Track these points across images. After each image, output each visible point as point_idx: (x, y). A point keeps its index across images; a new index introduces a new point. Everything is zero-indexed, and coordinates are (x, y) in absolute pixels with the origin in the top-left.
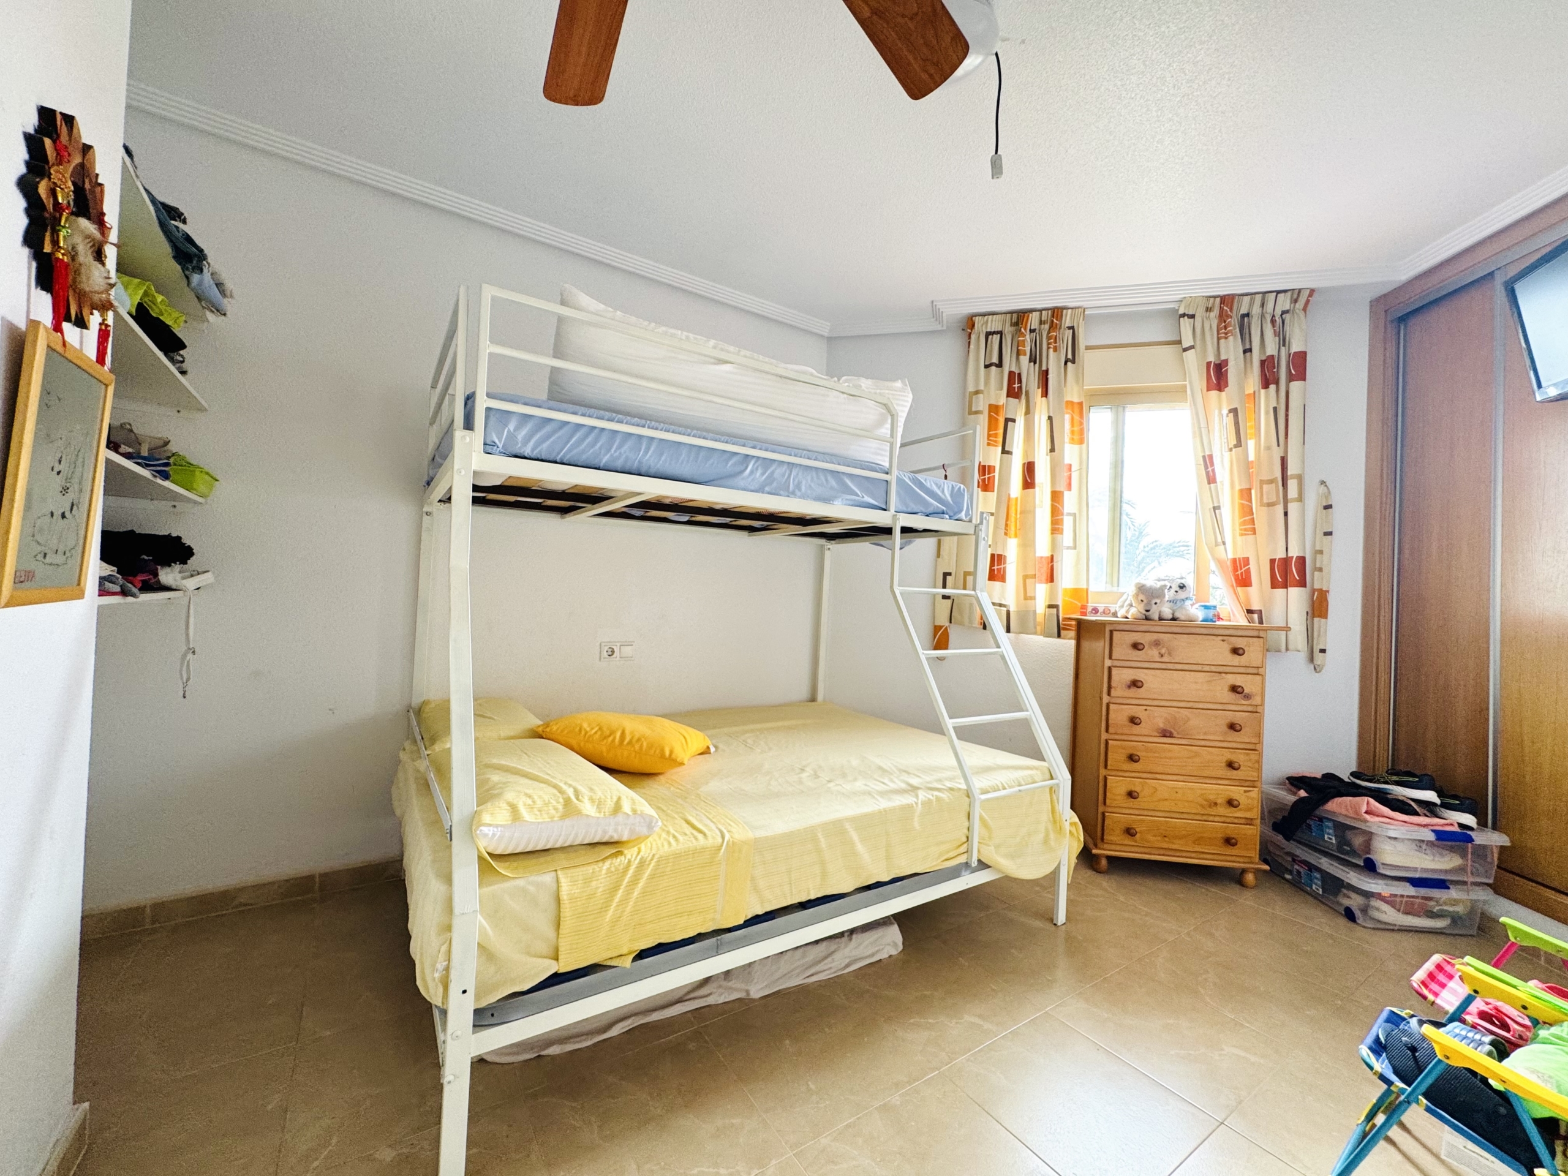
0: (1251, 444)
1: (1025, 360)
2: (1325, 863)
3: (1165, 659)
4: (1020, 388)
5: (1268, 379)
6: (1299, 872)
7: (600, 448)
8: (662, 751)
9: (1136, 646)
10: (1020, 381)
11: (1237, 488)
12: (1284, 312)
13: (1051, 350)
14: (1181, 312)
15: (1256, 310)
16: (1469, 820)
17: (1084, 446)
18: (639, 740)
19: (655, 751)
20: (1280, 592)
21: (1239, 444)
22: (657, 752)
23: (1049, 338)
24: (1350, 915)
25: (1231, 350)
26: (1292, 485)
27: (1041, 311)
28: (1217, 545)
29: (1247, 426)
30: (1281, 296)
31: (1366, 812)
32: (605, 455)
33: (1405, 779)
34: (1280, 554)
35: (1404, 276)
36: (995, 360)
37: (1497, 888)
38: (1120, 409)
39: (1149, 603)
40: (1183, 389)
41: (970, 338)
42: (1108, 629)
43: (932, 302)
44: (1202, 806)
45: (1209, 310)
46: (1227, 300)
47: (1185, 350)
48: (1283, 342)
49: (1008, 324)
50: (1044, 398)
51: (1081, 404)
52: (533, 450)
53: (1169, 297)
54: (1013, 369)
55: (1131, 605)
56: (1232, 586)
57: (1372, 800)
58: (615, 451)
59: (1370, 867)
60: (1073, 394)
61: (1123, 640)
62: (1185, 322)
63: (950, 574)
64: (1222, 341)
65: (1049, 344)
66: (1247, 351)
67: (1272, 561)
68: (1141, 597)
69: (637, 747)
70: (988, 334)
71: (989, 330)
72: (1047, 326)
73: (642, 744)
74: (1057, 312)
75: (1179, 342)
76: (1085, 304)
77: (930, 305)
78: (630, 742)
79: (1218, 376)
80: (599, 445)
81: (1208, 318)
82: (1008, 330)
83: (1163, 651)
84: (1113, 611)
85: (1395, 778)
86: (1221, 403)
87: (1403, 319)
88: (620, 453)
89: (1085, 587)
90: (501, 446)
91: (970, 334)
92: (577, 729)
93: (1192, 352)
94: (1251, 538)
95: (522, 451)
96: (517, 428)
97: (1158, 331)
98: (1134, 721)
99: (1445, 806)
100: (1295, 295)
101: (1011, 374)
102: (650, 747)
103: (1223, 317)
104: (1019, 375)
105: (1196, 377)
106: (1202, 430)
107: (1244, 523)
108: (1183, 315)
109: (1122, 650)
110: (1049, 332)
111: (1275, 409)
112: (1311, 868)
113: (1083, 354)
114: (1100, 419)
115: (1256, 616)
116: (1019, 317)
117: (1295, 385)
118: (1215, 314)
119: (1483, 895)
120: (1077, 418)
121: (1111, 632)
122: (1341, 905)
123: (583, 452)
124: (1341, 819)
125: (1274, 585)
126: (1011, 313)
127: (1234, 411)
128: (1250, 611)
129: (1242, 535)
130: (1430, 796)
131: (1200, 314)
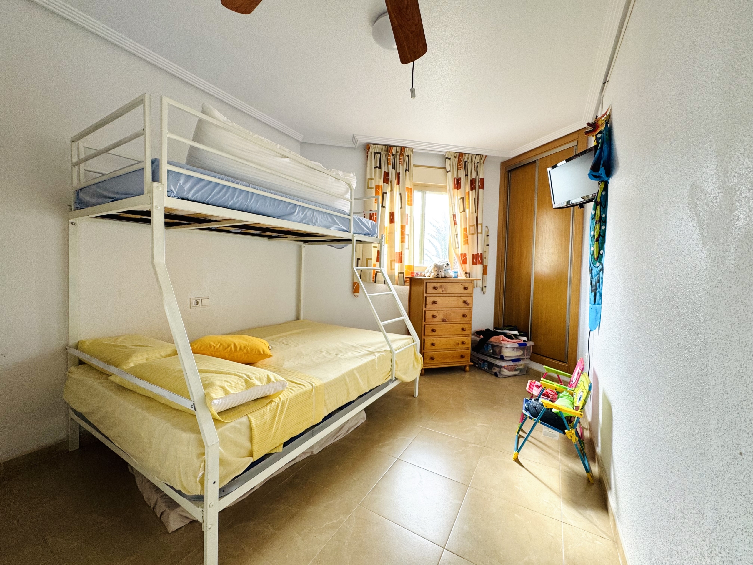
0: (467, 211)
1: (390, 167)
2: (489, 359)
3: (444, 292)
4: (388, 179)
5: (472, 188)
6: (480, 364)
7: (228, 197)
8: (259, 351)
9: (435, 288)
10: (388, 177)
11: (463, 227)
12: (478, 163)
13: (401, 165)
14: (446, 156)
15: (469, 160)
16: (525, 338)
17: (412, 206)
18: (245, 347)
19: (255, 352)
20: (475, 266)
21: (464, 211)
22: (257, 352)
23: (400, 159)
24: (496, 375)
25: (462, 174)
26: (479, 227)
27: (397, 147)
28: (456, 248)
29: (467, 203)
30: (477, 156)
31: (502, 340)
32: (231, 201)
33: (510, 328)
34: (475, 253)
35: (512, 156)
36: (378, 165)
37: (532, 359)
38: (424, 193)
39: (438, 271)
40: (446, 187)
41: (368, 154)
42: (425, 281)
43: (354, 135)
44: (454, 345)
45: (455, 157)
46: (461, 155)
47: (447, 172)
48: (477, 174)
49: (384, 150)
50: (398, 185)
51: (411, 189)
52: (193, 196)
53: (442, 150)
54: (386, 170)
55: (431, 272)
56: (461, 264)
57: (503, 336)
58: (236, 199)
59: (502, 358)
60: (408, 185)
61: (430, 286)
62: (447, 160)
63: (360, 259)
64: (459, 170)
65: (400, 162)
66: (467, 175)
67: (473, 255)
68: (436, 269)
69: (245, 351)
70: (375, 153)
71: (376, 151)
72: (399, 154)
73: (247, 349)
74: (403, 148)
75: (445, 168)
76: (413, 147)
77: (352, 136)
78: (240, 349)
79: (457, 184)
80: (228, 195)
81: (455, 160)
82: (384, 153)
83: (443, 290)
84: (423, 274)
85: (507, 328)
86: (458, 194)
87: (510, 171)
88: (238, 200)
89: (412, 264)
90: (175, 192)
91: (368, 152)
92: (209, 346)
93: (449, 173)
94: (467, 246)
95: (186, 196)
96: (185, 182)
97: (437, 163)
98: (434, 316)
99: (520, 335)
100: (481, 157)
101: (385, 172)
102: (252, 350)
103: (459, 161)
104: (388, 173)
105: (450, 184)
106: (452, 204)
107: (465, 241)
108: (447, 158)
109: (430, 290)
110: (400, 157)
111: (475, 199)
112: (485, 361)
113: (412, 168)
114: (417, 195)
115: (468, 275)
116: (388, 148)
117: (481, 190)
118: (457, 159)
119: (528, 361)
120: (409, 195)
121: (426, 283)
122: (493, 372)
123: (220, 198)
124: (494, 344)
125: (473, 264)
126: (385, 145)
127: (463, 198)
128: (466, 273)
129: (464, 245)
130: (516, 332)
131: (452, 158)
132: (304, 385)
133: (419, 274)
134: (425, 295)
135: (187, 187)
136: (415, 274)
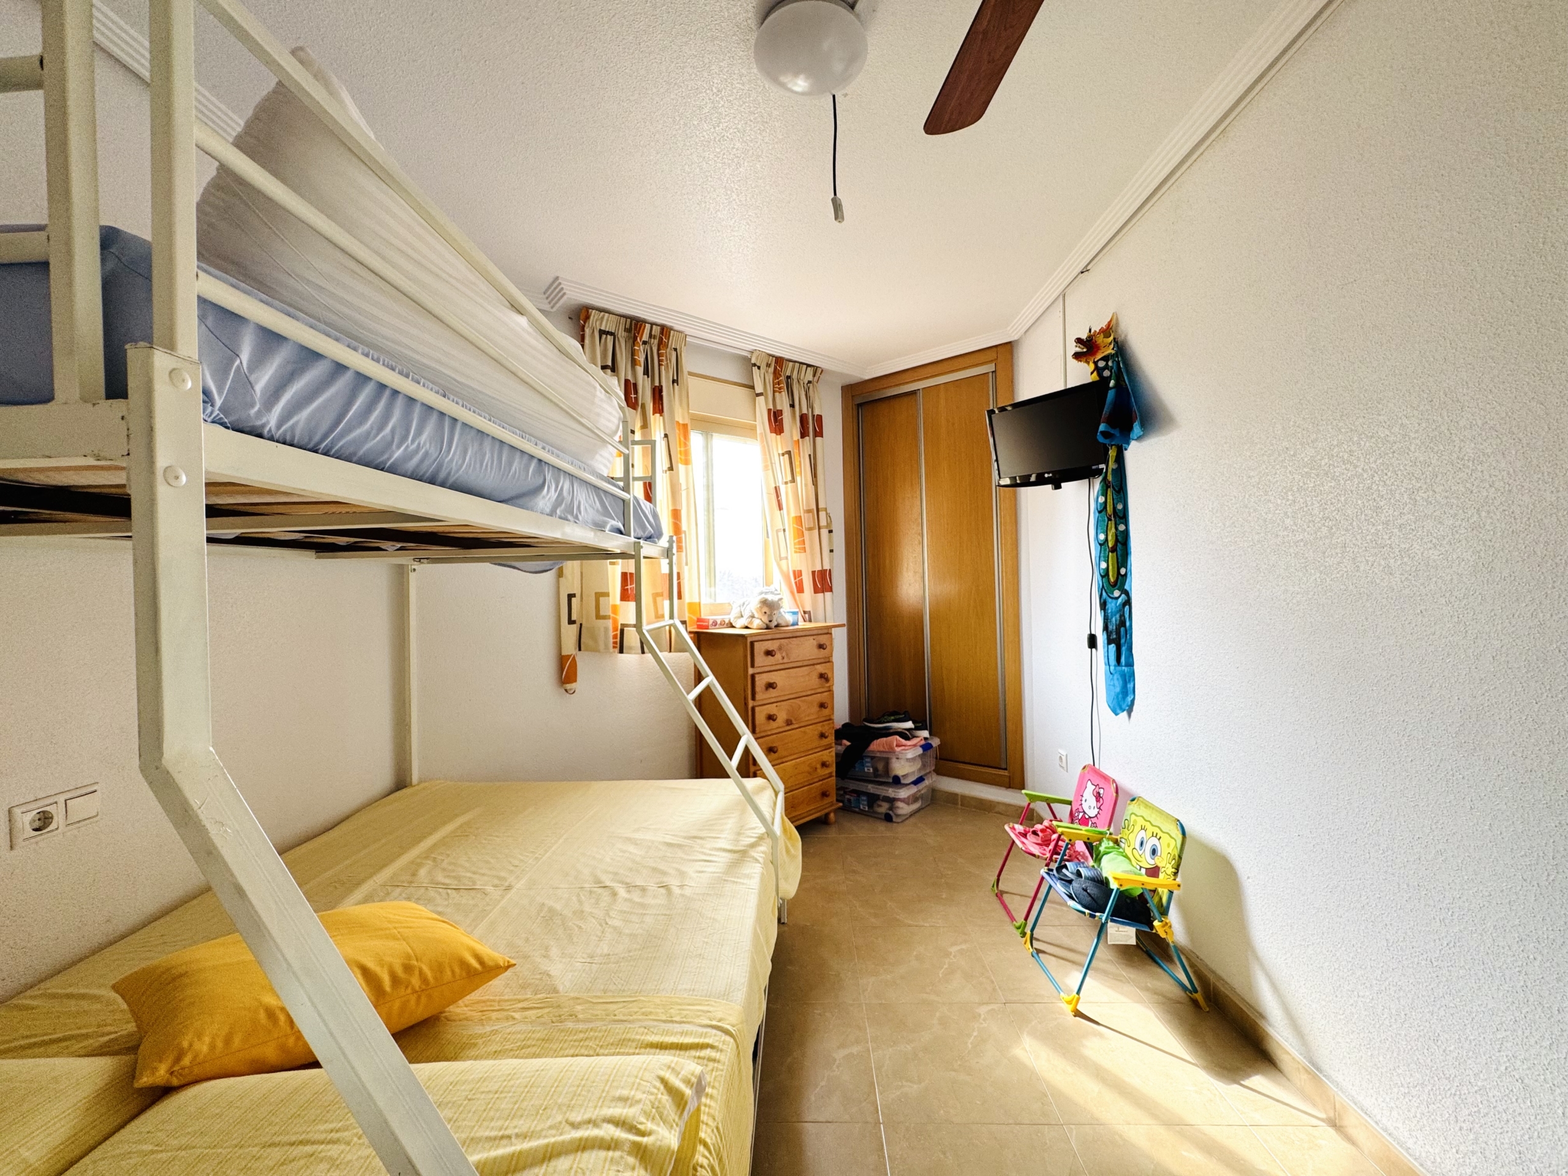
0: (798, 479)
1: (640, 370)
2: (871, 788)
3: (785, 660)
4: (636, 399)
5: (804, 434)
6: (849, 800)
7: (393, 431)
9: (769, 653)
10: (636, 392)
11: (793, 515)
12: (809, 382)
13: (663, 368)
14: (753, 361)
15: (795, 376)
16: (925, 734)
17: (690, 466)
18: (408, 968)
20: (821, 595)
21: (793, 480)
23: (659, 355)
24: (888, 818)
25: (783, 402)
26: (822, 514)
27: (652, 324)
28: (781, 559)
29: (796, 463)
30: (809, 369)
31: (897, 746)
32: (399, 447)
33: (898, 717)
34: (818, 568)
35: (867, 376)
36: (610, 363)
37: (939, 772)
38: (709, 436)
39: (770, 615)
40: (753, 428)
41: (583, 330)
42: (749, 640)
43: (557, 278)
44: (809, 773)
45: (768, 365)
46: (779, 361)
47: (758, 395)
48: (810, 406)
49: (622, 328)
50: (658, 415)
51: (685, 426)
53: (745, 346)
54: (630, 377)
56: (792, 593)
57: (898, 737)
58: (413, 441)
59: (897, 781)
60: (680, 416)
61: (760, 648)
62: (755, 369)
63: (574, 595)
64: (777, 394)
65: (659, 361)
66: (792, 406)
67: (813, 573)
68: (765, 609)
69: (416, 981)
70: (602, 332)
71: (603, 328)
72: (656, 341)
73: (421, 972)
74: (665, 330)
75: (752, 387)
76: (688, 331)
77: (551, 280)
78: (395, 980)
79: (776, 421)
81: (767, 372)
82: (622, 334)
83: (784, 654)
85: (892, 718)
86: (778, 444)
87: (859, 405)
88: (419, 444)
89: (697, 601)
90: (219, 402)
91: (583, 327)
93: (762, 398)
94: (803, 555)
95: (259, 423)
97: (732, 372)
98: (771, 718)
99: (917, 728)
100: (816, 369)
101: (627, 381)
102: (439, 968)
103: (776, 374)
104: (635, 385)
105: (762, 421)
106: (768, 465)
107: (799, 543)
108: (754, 365)
109: (760, 659)
110: (659, 349)
111: (810, 455)
112: (859, 793)
113: (684, 376)
114: (696, 439)
115: (807, 615)
116: (634, 325)
117: (818, 439)
118: (771, 370)
119: (935, 777)
120: (682, 439)
122: (879, 813)
124: (878, 755)
125: (816, 591)
126: (626, 317)
127: (789, 453)
128: (805, 612)
129: (796, 552)
130: (909, 725)
131: (763, 366)
132: (712, 1047)
133: (719, 622)
134: (751, 671)
135: (262, 381)
136: (711, 623)
